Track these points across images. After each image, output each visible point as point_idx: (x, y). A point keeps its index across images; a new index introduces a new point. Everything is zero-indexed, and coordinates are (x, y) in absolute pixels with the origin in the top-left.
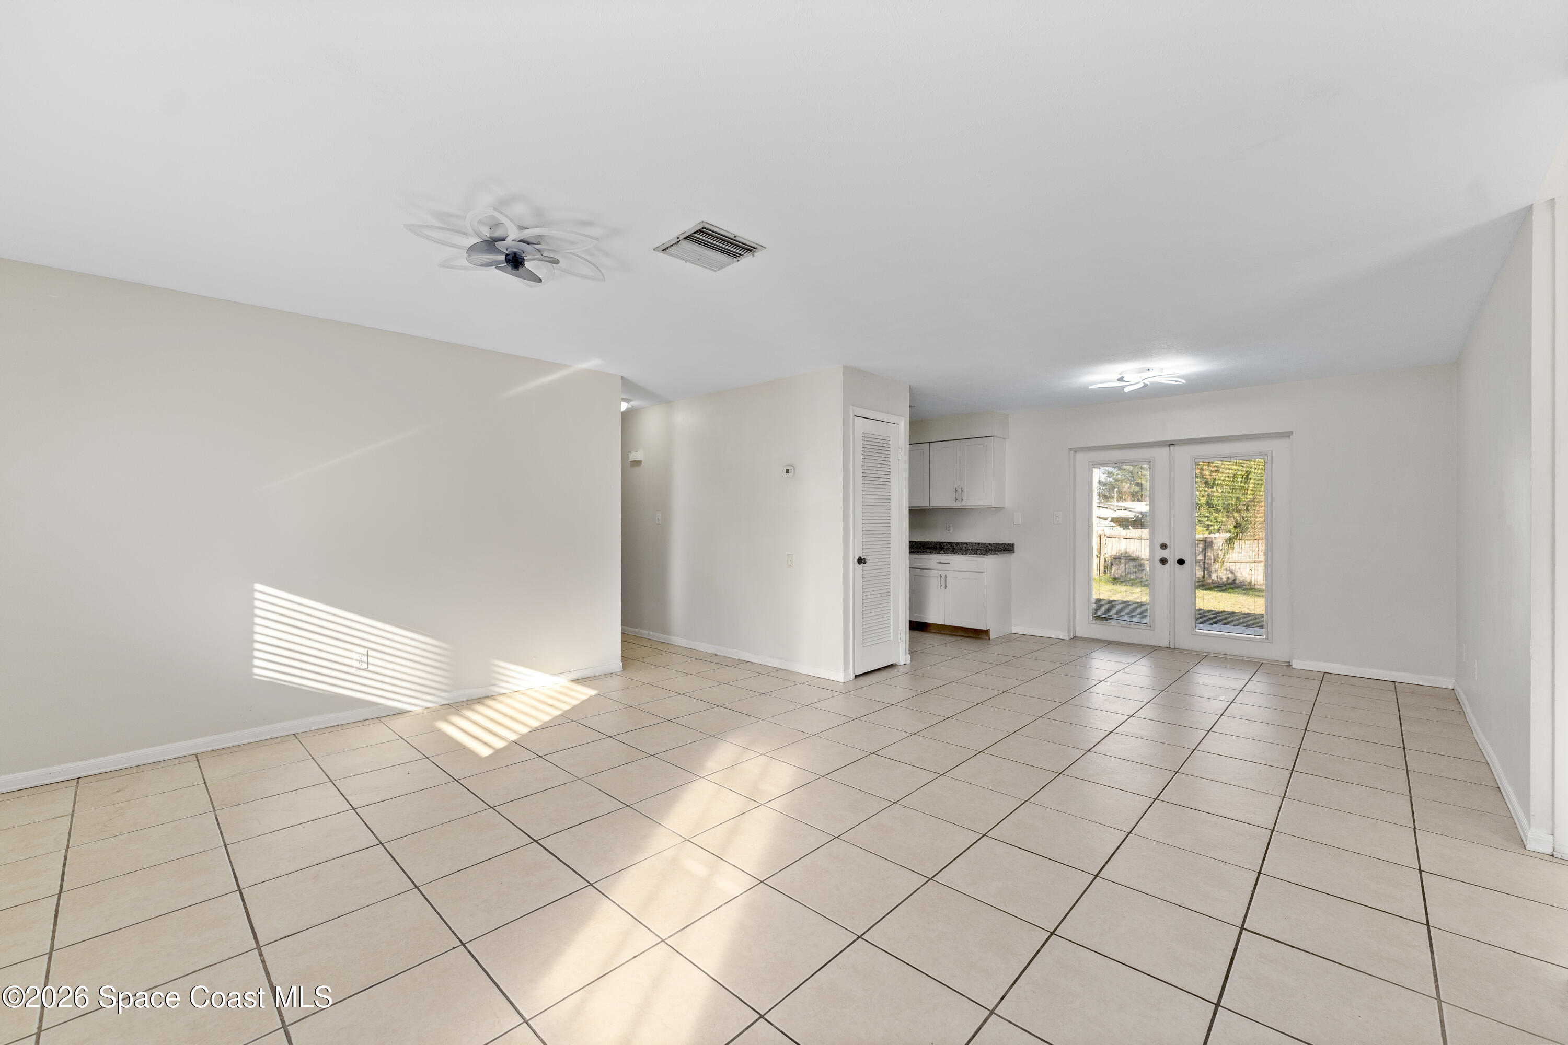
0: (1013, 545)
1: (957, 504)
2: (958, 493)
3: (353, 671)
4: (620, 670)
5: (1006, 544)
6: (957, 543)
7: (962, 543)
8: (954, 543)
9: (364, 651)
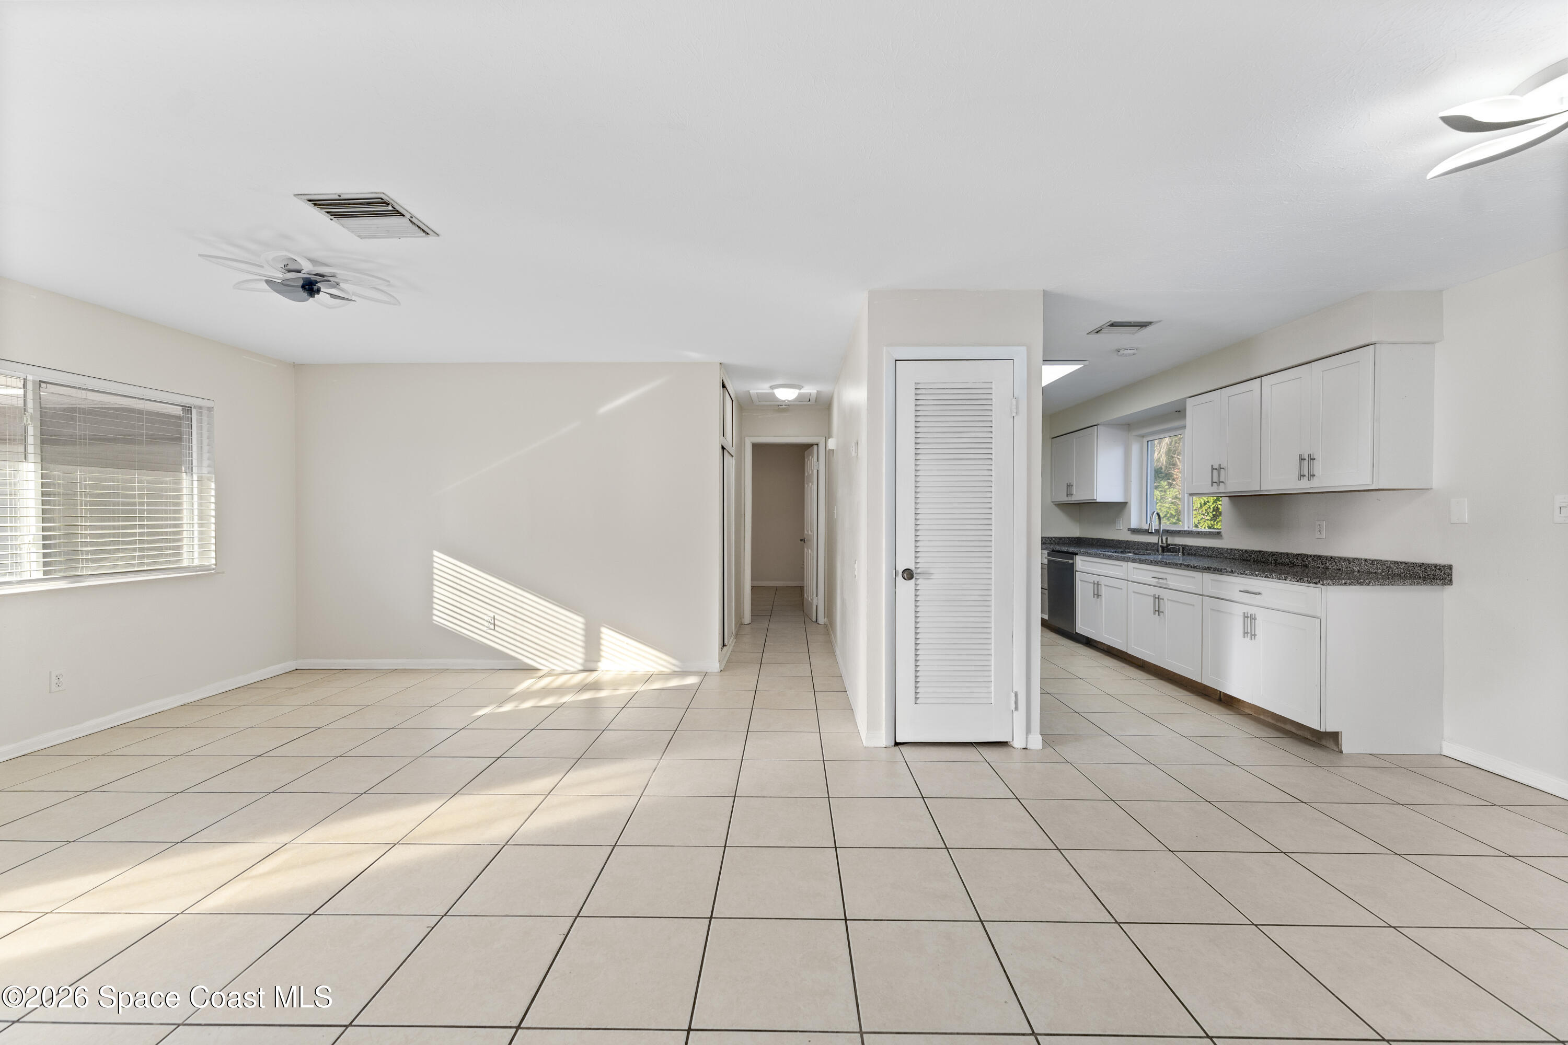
0: (1450, 567)
1: (1304, 485)
2: (1306, 463)
3: (485, 629)
4: (717, 671)
5: (1429, 566)
6: (1331, 557)
7: (1340, 558)
8: (1326, 557)
9: (492, 615)
